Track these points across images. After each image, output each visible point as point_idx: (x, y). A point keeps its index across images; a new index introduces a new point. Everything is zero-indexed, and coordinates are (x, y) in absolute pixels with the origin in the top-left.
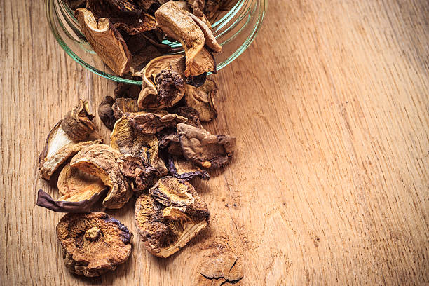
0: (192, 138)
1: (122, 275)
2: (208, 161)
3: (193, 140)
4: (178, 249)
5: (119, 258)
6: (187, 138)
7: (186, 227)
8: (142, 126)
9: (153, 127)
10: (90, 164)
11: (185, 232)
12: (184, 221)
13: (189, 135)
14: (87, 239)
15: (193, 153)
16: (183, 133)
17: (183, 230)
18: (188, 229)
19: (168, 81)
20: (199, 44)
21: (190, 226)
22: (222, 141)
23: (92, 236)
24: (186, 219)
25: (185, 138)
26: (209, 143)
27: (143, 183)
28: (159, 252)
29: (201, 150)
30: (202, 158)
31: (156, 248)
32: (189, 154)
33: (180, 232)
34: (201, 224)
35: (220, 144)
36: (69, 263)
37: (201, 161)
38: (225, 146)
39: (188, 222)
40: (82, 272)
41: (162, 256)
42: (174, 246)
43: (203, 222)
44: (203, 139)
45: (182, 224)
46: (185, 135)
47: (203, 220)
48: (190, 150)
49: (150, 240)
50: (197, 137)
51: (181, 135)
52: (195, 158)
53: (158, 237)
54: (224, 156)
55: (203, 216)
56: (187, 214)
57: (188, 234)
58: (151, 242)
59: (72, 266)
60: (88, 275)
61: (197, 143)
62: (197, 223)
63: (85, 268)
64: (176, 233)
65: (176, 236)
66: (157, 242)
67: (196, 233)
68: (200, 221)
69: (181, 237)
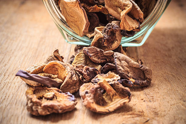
0: (122, 60)
1: (65, 119)
2: (133, 79)
3: (123, 62)
4: (107, 111)
5: (65, 105)
6: (120, 60)
7: (115, 100)
8: (91, 54)
9: (99, 58)
10: (55, 65)
11: (113, 103)
12: (113, 96)
13: (120, 58)
14: (45, 98)
15: (123, 69)
16: (117, 57)
17: (112, 101)
18: (115, 101)
19: (110, 28)
20: (128, 7)
21: (117, 100)
22: (142, 68)
23: (49, 97)
24: (114, 94)
25: (118, 60)
26: (134, 66)
27: (88, 75)
28: (93, 103)
29: (128, 69)
30: (129, 75)
31: (91, 99)
32: (120, 69)
33: (109, 102)
34: (125, 100)
35: (141, 70)
36: (30, 105)
37: (128, 77)
38: (145, 72)
39: (116, 96)
40: (37, 111)
41: (95, 108)
42: (105, 108)
43: (126, 98)
44: (130, 63)
45: (111, 97)
46: (118, 58)
47: (126, 97)
48: (121, 68)
49: (87, 95)
50: (126, 61)
51: (116, 58)
52: (124, 73)
53: (93, 91)
54: (144, 80)
55: (126, 94)
56: (115, 90)
57: (115, 104)
58: (88, 96)
59: (31, 107)
60: (41, 112)
61: (126, 64)
62: (122, 98)
63: (39, 107)
64: (107, 101)
65: (107, 103)
66: (92, 95)
67: (121, 104)
68: (124, 97)
69: (110, 104)
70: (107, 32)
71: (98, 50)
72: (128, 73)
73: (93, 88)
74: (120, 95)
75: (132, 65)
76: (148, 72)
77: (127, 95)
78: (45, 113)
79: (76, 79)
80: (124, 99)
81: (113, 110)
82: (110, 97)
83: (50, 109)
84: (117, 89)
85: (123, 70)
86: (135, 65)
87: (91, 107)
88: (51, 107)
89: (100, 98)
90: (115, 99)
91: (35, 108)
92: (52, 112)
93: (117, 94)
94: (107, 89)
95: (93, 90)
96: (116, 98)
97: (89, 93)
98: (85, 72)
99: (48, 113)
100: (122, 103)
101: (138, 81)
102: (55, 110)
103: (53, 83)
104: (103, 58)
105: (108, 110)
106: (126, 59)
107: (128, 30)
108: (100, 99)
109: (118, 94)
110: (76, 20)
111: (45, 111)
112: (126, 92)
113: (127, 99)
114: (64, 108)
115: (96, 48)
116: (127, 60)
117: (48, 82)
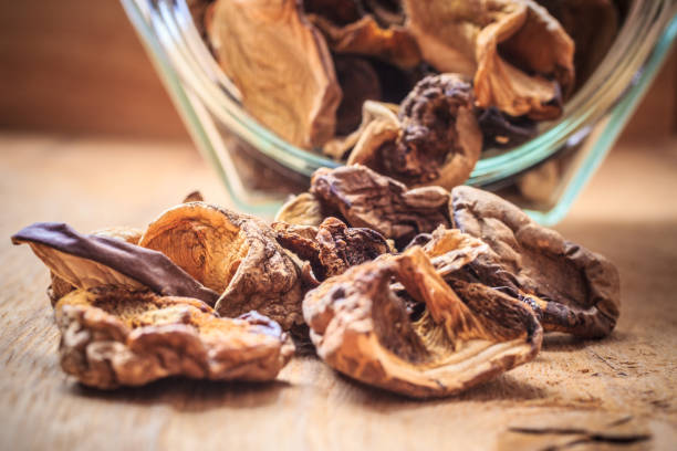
0: (490, 215)
2: (539, 295)
3: (491, 222)
4: (433, 385)
6: (478, 216)
7: (464, 346)
8: (351, 198)
9: (383, 218)
10: (191, 220)
11: (455, 357)
12: (458, 327)
13: (479, 208)
15: (493, 253)
16: (465, 202)
17: (452, 348)
18: (467, 351)
19: (431, 96)
20: (508, 13)
21: (476, 345)
22: (576, 256)
23: (161, 323)
24: (463, 318)
25: (470, 216)
26: (541, 243)
27: (340, 255)
28: (368, 334)
29: (518, 257)
30: (522, 279)
31: (362, 319)
33: (441, 350)
34: (513, 346)
35: (573, 263)
36: (74, 339)
37: (518, 285)
38: (589, 272)
39: (470, 329)
40: (108, 362)
41: (379, 362)
42: (421, 371)
43: (517, 341)
44: (523, 228)
45: (450, 332)
46: (471, 209)
47: (517, 335)
49: (339, 303)
50: (504, 219)
51: (460, 207)
52: (497, 268)
53: (370, 285)
54: (587, 308)
55: (517, 320)
56: (464, 300)
57: (467, 363)
58: (343, 308)
59: (82, 348)
60: (128, 365)
61: (506, 232)
62: (499, 342)
63: (119, 347)
64: (430, 348)
65: (428, 353)
66: (366, 303)
67: (493, 363)
68: (507, 337)
69: (446, 360)
70: (421, 112)
71: (382, 181)
72: (517, 270)
73: (368, 273)
74: (488, 328)
75: (534, 239)
76: (601, 272)
77: (519, 326)
78: (147, 369)
79: (284, 274)
80: (508, 344)
81: (460, 385)
82: (445, 331)
83: (169, 355)
84: (472, 297)
85: (495, 254)
86: (543, 238)
87: (361, 355)
88: (175, 341)
89: (398, 325)
90: (465, 341)
91: (98, 351)
92: (176, 369)
93: (475, 319)
94: (432, 291)
95: (369, 278)
96: (471, 339)
97: (352, 294)
98: (327, 240)
99: (160, 372)
100: (499, 356)
101: (561, 308)
102: (191, 357)
103: (182, 284)
104: (403, 217)
105: (438, 382)
106: (503, 212)
107: (510, 110)
108: (400, 330)
109: (480, 319)
110: (281, 80)
111: (147, 362)
112: (515, 312)
113: (519, 344)
114: (236, 357)
115: (369, 171)
116: (508, 215)
117: (159, 271)
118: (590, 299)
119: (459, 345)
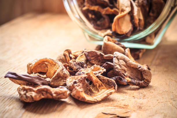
0: (121, 59)
2: (130, 78)
3: (121, 61)
6: (118, 59)
11: (99, 93)
12: (99, 86)
13: (119, 57)
17: (99, 91)
18: (102, 92)
21: (103, 90)
25: (116, 59)
26: (132, 66)
28: (82, 91)
29: (126, 69)
31: (80, 88)
32: (117, 68)
33: (96, 92)
34: (111, 90)
35: (139, 70)
37: (125, 75)
38: (143, 73)
39: (102, 87)
40: (31, 96)
41: (84, 97)
42: (92, 98)
44: (128, 62)
45: (98, 88)
46: (117, 57)
47: (112, 87)
48: (118, 66)
49: (75, 85)
50: (124, 60)
51: (115, 57)
52: (120, 72)
53: (82, 81)
54: (141, 81)
57: (102, 94)
58: (76, 86)
61: (124, 63)
62: (108, 89)
63: (33, 93)
64: (94, 92)
65: (94, 93)
66: (81, 84)
67: (107, 94)
68: (110, 88)
69: (97, 94)
72: (125, 72)
73: (81, 78)
74: (106, 86)
75: (130, 65)
76: (146, 73)
77: (112, 85)
81: (101, 100)
82: (97, 88)
84: (102, 80)
85: (120, 68)
86: (132, 64)
87: (81, 96)
89: (87, 88)
90: (101, 89)
91: (29, 94)
94: (94, 79)
96: (102, 89)
97: (78, 82)
99: (43, 97)
100: (108, 92)
101: (134, 81)
105: (96, 100)
106: (124, 58)
108: (88, 89)
109: (104, 84)
112: (111, 83)
116: (125, 59)
118: (142, 79)
119: (100, 90)
